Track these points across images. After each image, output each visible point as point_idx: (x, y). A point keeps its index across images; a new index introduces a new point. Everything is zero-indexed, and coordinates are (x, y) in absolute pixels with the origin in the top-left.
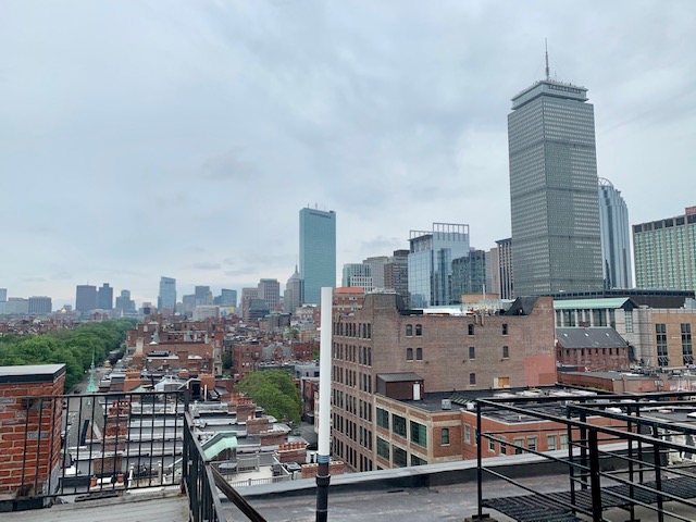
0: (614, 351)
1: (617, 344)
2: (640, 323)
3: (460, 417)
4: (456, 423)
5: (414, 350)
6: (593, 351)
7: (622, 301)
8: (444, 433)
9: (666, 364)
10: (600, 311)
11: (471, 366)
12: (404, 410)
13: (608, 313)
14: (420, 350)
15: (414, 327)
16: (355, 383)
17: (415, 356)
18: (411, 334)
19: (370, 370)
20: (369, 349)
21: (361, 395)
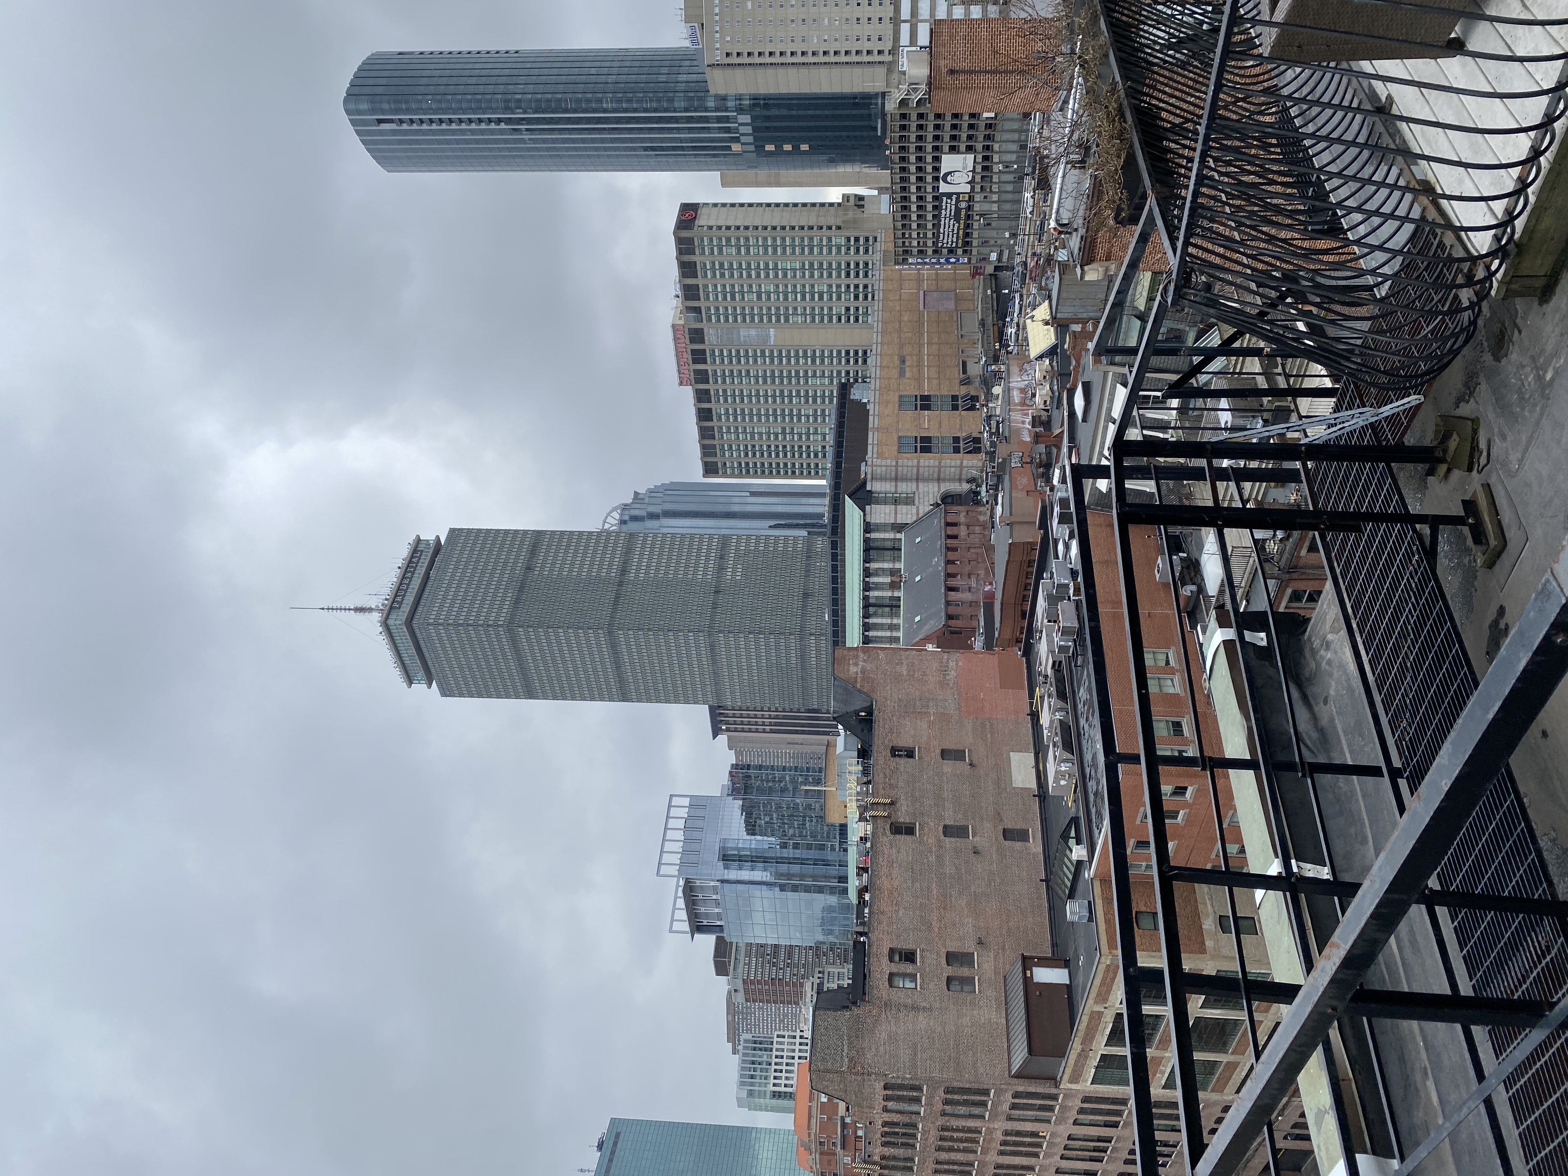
0: (951, 531)
1: (937, 523)
2: (896, 479)
5: (949, 971)
6: (951, 569)
7: (850, 506)
9: (977, 440)
10: (870, 550)
11: (984, 836)
12: (1097, 1017)
13: (874, 535)
14: (951, 958)
15: (894, 968)
16: (1035, 1134)
17: (965, 972)
18: (913, 977)
19: (999, 1092)
20: (948, 1091)
21: (1059, 1122)
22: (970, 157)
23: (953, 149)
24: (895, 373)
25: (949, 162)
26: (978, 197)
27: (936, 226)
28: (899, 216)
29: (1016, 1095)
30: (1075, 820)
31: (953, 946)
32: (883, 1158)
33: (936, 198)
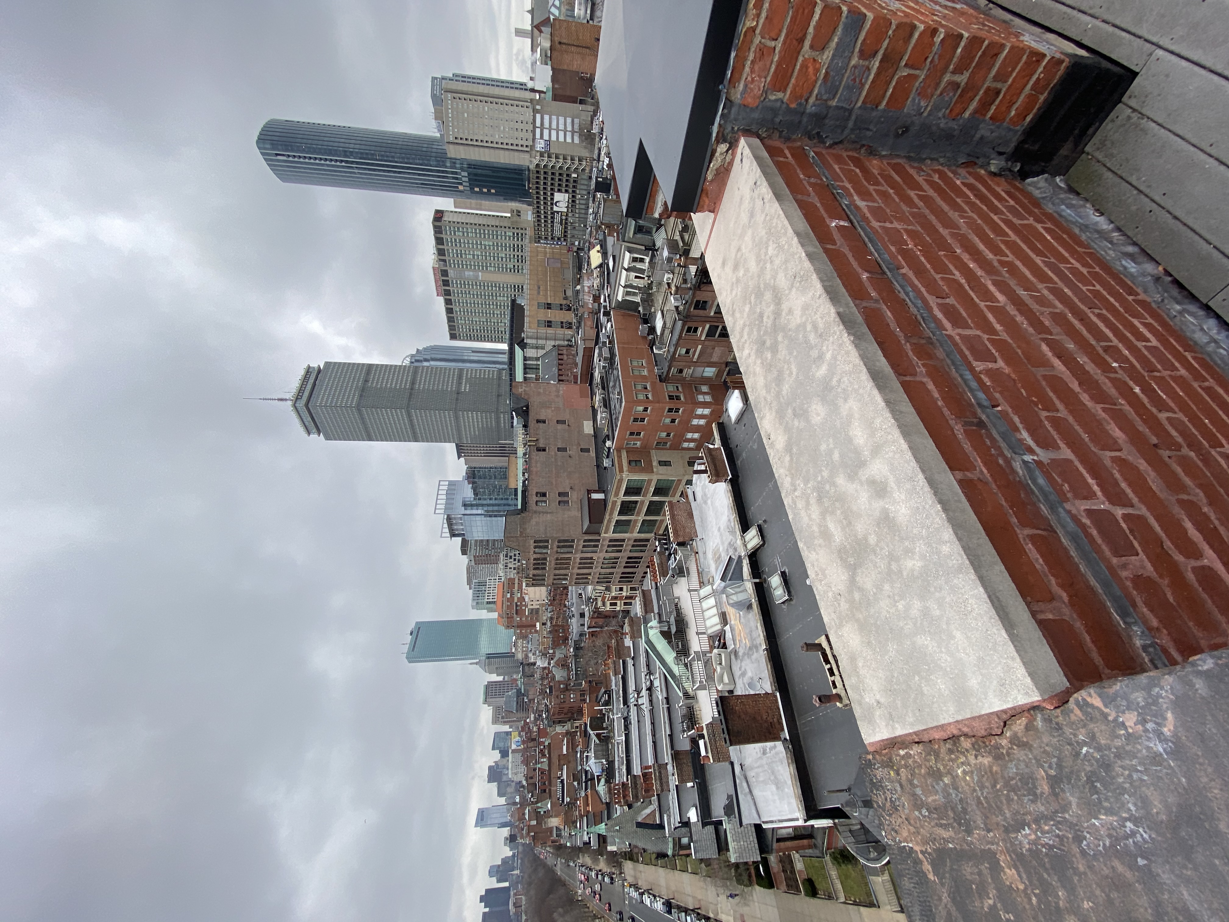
0: (560, 357)
1: (555, 353)
2: (537, 338)
3: (619, 450)
4: (624, 454)
5: (560, 499)
6: (561, 373)
7: (517, 349)
8: (633, 464)
9: (570, 323)
10: (526, 368)
11: (573, 451)
12: (614, 503)
13: (528, 362)
14: (560, 494)
15: (538, 499)
16: (591, 558)
17: (566, 499)
18: (545, 502)
19: (578, 540)
20: (559, 541)
21: (601, 551)
22: (567, 195)
23: (559, 191)
24: (536, 292)
25: (558, 196)
26: (570, 215)
27: (552, 226)
28: (536, 220)
29: (585, 541)
30: (608, 436)
31: (561, 490)
32: (534, 575)
33: (552, 213)
